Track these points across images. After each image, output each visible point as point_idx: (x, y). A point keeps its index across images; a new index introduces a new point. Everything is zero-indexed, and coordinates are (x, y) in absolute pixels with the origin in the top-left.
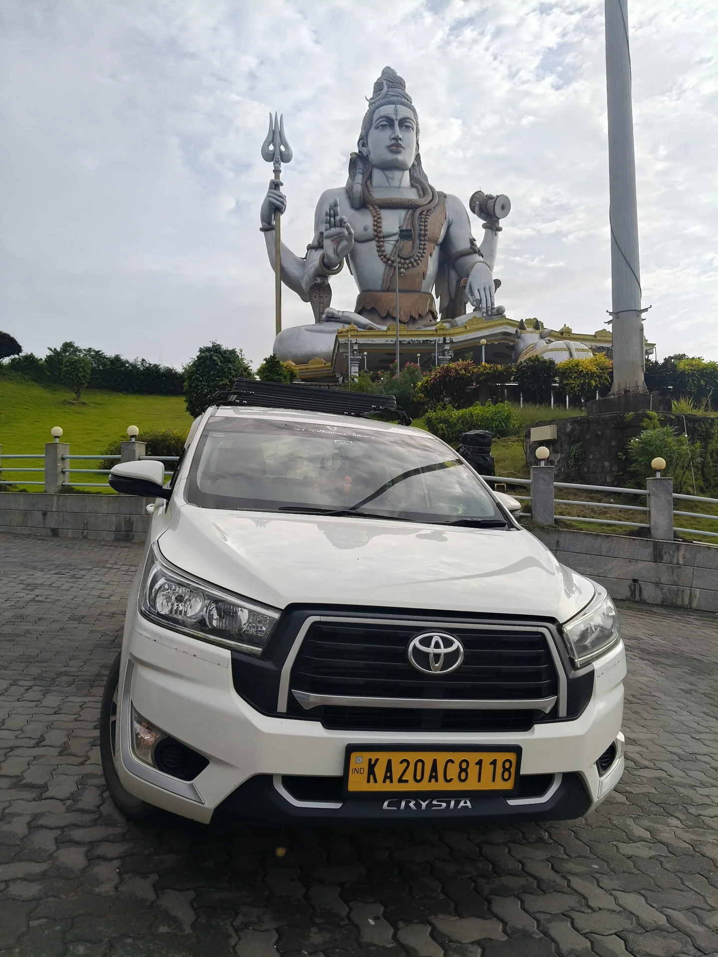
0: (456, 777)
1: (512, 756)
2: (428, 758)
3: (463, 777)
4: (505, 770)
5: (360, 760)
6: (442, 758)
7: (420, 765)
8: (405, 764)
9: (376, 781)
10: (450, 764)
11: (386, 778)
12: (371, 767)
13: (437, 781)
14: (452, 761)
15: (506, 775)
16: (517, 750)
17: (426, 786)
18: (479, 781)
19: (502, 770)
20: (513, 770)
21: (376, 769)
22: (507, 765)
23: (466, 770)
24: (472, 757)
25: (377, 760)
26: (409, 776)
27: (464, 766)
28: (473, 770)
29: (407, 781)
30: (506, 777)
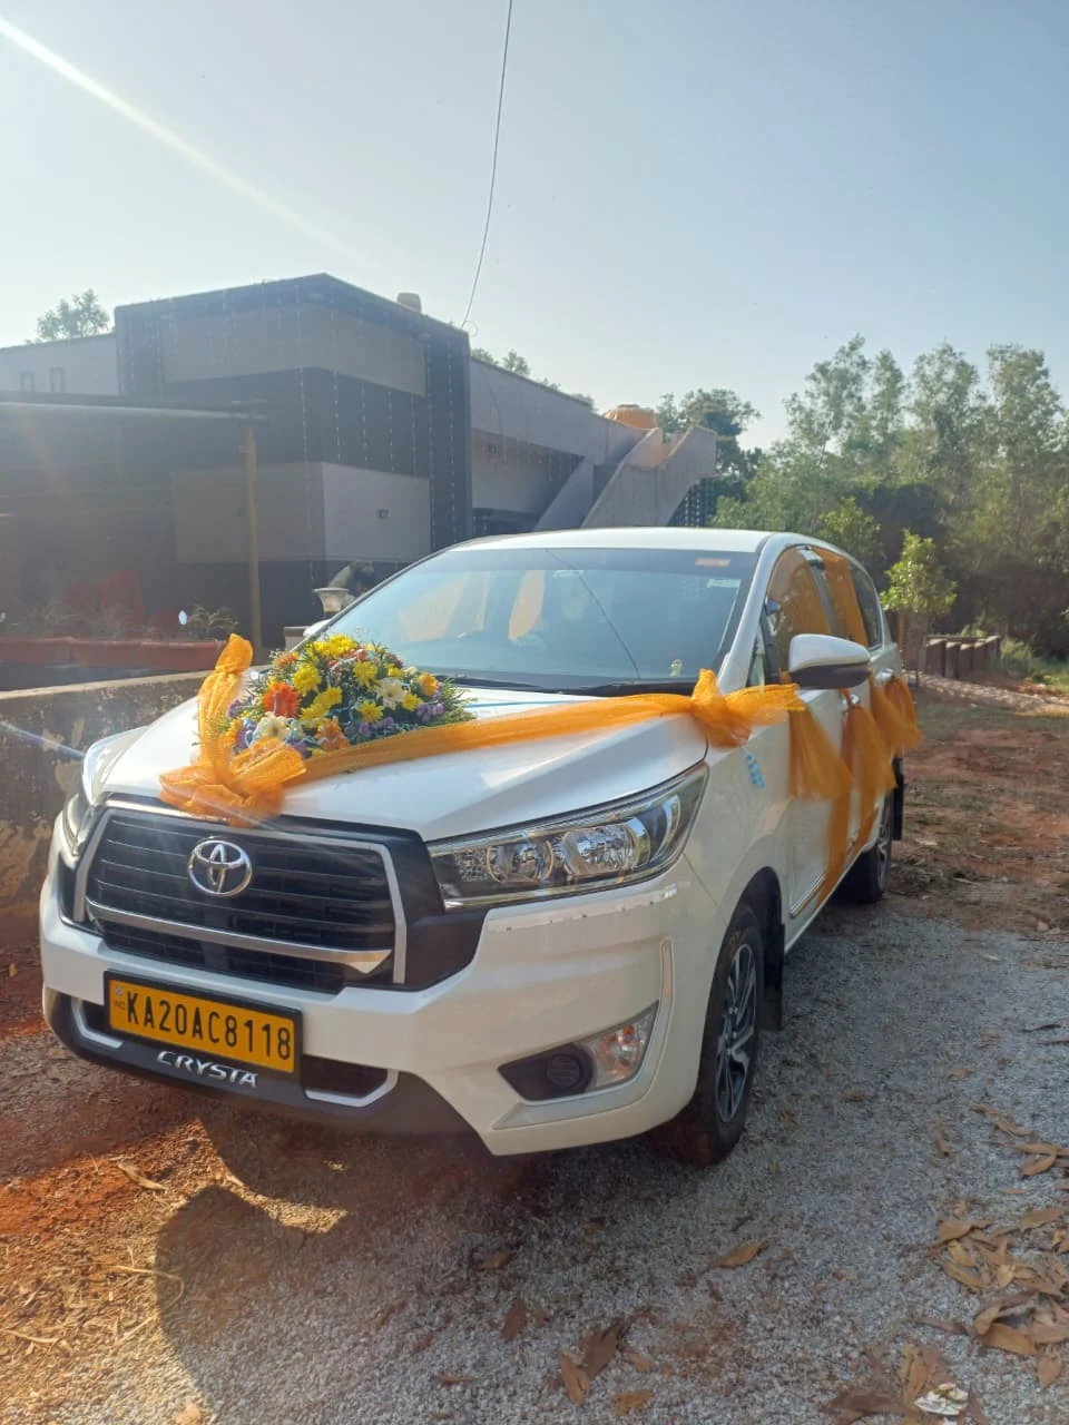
0: (223, 1038)
1: (289, 1024)
2: (191, 1003)
3: (231, 1040)
4: (281, 1042)
5: (121, 991)
6: (207, 1007)
7: (181, 1011)
8: (165, 1007)
9: (137, 1022)
10: (214, 1018)
11: (147, 1020)
12: (131, 1003)
13: (201, 1037)
14: (218, 1016)
15: (284, 1050)
16: (296, 1016)
17: (188, 1041)
18: (251, 1049)
19: (278, 1041)
20: (291, 1044)
21: (136, 1006)
22: (284, 1036)
23: (233, 1030)
24: (242, 1015)
25: (136, 995)
26: (170, 1023)
27: (231, 1023)
28: (242, 1032)
29: (168, 1030)
30: (284, 1053)
